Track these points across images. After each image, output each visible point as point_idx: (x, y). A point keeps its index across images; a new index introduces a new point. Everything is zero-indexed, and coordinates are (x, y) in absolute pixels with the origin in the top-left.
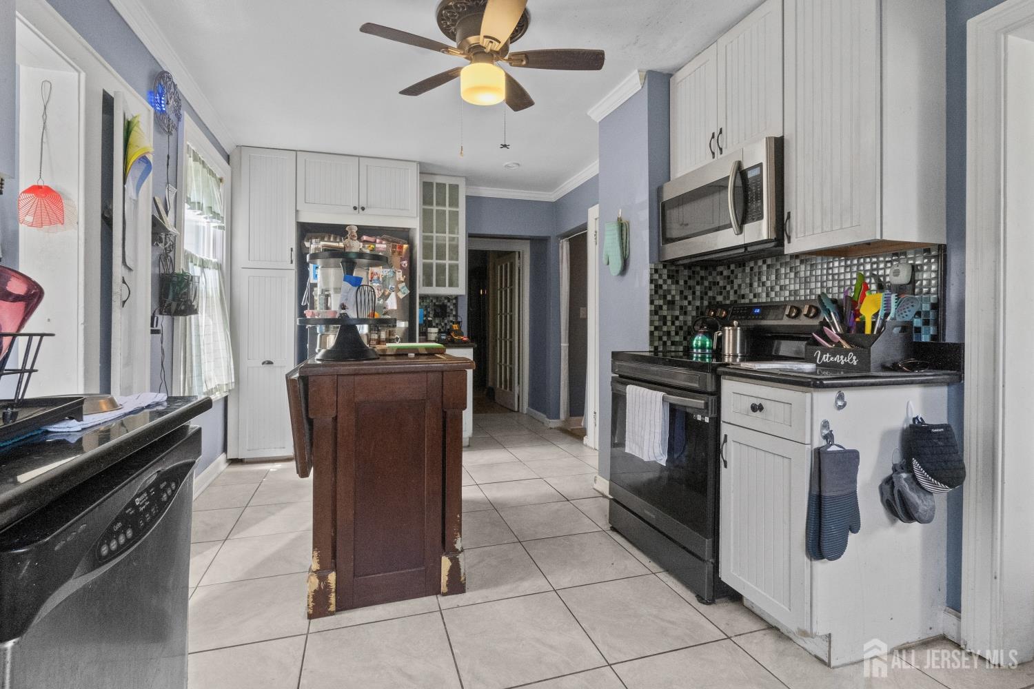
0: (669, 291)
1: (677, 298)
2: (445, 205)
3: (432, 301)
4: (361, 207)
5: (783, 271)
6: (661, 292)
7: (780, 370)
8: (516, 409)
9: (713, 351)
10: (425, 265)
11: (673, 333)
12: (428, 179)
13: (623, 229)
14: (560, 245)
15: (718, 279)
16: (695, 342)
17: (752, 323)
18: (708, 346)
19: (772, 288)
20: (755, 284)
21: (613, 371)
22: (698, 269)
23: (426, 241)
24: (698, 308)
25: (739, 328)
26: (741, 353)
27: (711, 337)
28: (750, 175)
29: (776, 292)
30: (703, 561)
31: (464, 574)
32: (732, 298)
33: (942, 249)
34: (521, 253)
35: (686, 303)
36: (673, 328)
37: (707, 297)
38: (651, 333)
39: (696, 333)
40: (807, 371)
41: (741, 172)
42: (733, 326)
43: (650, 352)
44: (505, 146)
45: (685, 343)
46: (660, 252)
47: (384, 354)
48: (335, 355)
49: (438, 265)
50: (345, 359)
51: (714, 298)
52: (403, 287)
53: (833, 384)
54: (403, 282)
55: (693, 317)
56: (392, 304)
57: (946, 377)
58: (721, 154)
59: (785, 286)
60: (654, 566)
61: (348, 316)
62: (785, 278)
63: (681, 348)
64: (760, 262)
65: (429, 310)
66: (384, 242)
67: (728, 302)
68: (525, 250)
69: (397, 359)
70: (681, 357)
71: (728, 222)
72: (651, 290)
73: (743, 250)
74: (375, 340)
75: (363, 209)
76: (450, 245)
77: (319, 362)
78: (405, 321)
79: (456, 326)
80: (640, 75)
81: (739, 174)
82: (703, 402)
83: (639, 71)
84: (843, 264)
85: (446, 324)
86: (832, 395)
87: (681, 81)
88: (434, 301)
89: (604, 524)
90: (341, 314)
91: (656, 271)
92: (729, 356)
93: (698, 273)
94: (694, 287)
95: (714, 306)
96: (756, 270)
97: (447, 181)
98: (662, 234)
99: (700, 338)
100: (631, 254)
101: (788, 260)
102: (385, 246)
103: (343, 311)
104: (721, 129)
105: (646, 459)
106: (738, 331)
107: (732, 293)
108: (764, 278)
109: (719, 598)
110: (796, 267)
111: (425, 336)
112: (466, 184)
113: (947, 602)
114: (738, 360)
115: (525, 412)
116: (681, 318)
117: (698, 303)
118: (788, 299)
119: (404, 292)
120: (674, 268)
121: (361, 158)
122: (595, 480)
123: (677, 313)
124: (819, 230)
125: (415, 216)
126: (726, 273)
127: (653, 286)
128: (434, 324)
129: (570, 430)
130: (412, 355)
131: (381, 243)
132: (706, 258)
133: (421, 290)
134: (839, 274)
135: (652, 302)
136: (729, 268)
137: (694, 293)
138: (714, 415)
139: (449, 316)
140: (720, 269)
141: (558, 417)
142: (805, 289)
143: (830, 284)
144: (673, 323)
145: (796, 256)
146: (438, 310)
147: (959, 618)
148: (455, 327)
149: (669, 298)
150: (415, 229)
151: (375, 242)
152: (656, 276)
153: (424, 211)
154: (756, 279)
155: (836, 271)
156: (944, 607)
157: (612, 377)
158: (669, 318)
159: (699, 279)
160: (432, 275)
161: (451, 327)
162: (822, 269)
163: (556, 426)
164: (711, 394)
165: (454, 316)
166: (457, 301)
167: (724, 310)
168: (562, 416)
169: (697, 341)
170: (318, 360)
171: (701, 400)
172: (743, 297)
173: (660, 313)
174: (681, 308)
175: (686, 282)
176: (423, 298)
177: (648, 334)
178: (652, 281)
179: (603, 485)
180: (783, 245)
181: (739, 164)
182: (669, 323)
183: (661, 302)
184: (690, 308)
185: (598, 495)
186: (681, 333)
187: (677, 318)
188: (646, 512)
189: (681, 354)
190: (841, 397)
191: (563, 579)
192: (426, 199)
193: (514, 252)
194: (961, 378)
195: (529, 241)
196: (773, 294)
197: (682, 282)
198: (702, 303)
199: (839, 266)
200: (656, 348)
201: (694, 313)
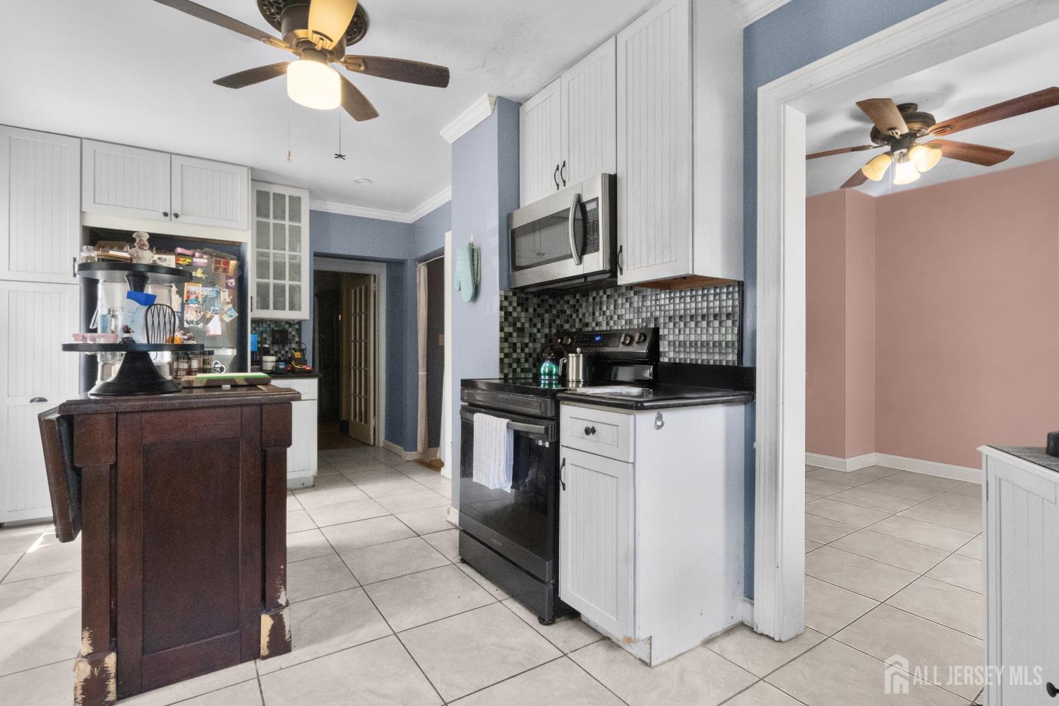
0: (518, 319)
1: (527, 325)
2: (284, 219)
3: (270, 325)
4: (173, 213)
5: (620, 301)
6: (510, 319)
7: (611, 394)
8: (372, 443)
9: (559, 377)
10: (259, 286)
11: (523, 360)
12: (264, 188)
13: (474, 254)
14: (418, 269)
15: (566, 307)
16: (542, 369)
17: (593, 350)
18: (554, 372)
19: (611, 318)
20: (597, 314)
21: (462, 399)
22: (546, 297)
23: (262, 258)
24: (546, 335)
25: (581, 355)
26: (583, 378)
27: (557, 364)
28: (589, 207)
29: (614, 321)
30: (543, 582)
31: (290, 631)
32: (577, 326)
33: (741, 285)
34: (377, 277)
35: (535, 330)
36: (523, 355)
37: (555, 324)
38: (501, 361)
39: (544, 360)
40: (635, 394)
41: (581, 205)
42: (576, 353)
43: (500, 379)
44: (340, 156)
45: (534, 370)
46: (510, 279)
47: (190, 387)
48: (117, 389)
49: (275, 286)
50: (131, 393)
51: (562, 326)
52: (230, 310)
53: (652, 406)
54: (228, 303)
55: (542, 345)
56: (215, 328)
57: (741, 397)
58: (565, 185)
59: (622, 315)
60: (500, 594)
61: (133, 341)
62: (622, 307)
63: (530, 375)
64: (601, 293)
65: (265, 335)
66: (205, 256)
67: (574, 330)
68: (382, 273)
69: (207, 392)
70: (531, 385)
71: (569, 253)
72: (501, 317)
73: (583, 280)
74: (184, 370)
75: (177, 216)
76: (290, 264)
77: (93, 397)
78: (233, 348)
79: (299, 353)
80: (490, 100)
81: (578, 207)
82: (543, 427)
83: (489, 96)
84: (668, 296)
85: (287, 352)
86: (652, 416)
87: (529, 111)
88: (272, 326)
89: (454, 555)
90: (123, 339)
91: (506, 298)
92: (573, 381)
93: (547, 301)
94: (543, 315)
95: (562, 333)
96: (598, 300)
97: (288, 192)
98: (512, 261)
99: (547, 364)
100: (482, 280)
101: (624, 291)
102: (206, 261)
103: (126, 335)
104: (564, 162)
105: (491, 487)
106: (581, 358)
107: (577, 320)
108: (604, 308)
109: (559, 617)
110: (631, 298)
111: (258, 364)
112: (310, 198)
113: (745, 593)
114: (581, 385)
115: (382, 444)
116: (531, 345)
117: (547, 331)
118: (624, 328)
119: (231, 314)
120: (523, 296)
121: (173, 156)
122: (448, 512)
123: (527, 340)
124: (644, 264)
125: (246, 228)
126: (572, 302)
127: (503, 313)
128: (272, 352)
129: (428, 461)
130: (228, 387)
131: (201, 257)
132: (551, 286)
133: (253, 313)
134: (665, 305)
135: (502, 329)
136: (575, 297)
137: (543, 321)
138: (553, 440)
139: (290, 343)
140: (567, 298)
141: (415, 449)
142: (638, 318)
143: (658, 313)
144: (523, 350)
145: (631, 287)
146: (277, 336)
147: (753, 605)
148: (298, 355)
149: (519, 325)
150: (246, 243)
151: (194, 256)
152: (506, 304)
153: (259, 225)
154: (598, 307)
155: (662, 302)
156: (743, 597)
157: (462, 406)
158: (519, 345)
159: (547, 307)
160: (268, 297)
161: (293, 355)
162: (651, 301)
163: (413, 458)
164: (550, 419)
165: (297, 342)
166: (300, 326)
167: (570, 337)
168: (420, 447)
169: (545, 367)
170: (92, 395)
171: (542, 425)
172: (587, 325)
173: (510, 340)
174: (531, 335)
175: (535, 310)
176: (257, 322)
177: (498, 361)
178: (501, 308)
179: (454, 517)
180: (616, 277)
181: (579, 198)
182: (519, 350)
183: (511, 330)
184: (539, 335)
185: (450, 527)
186: (531, 360)
187: (527, 345)
188: (494, 540)
189: (531, 381)
190: (659, 417)
191: (404, 619)
192: (261, 210)
193: (370, 275)
194: (753, 398)
195: (385, 264)
196: (612, 323)
197: (531, 310)
198: (550, 331)
199: (665, 298)
200: (506, 375)
201: (543, 341)
